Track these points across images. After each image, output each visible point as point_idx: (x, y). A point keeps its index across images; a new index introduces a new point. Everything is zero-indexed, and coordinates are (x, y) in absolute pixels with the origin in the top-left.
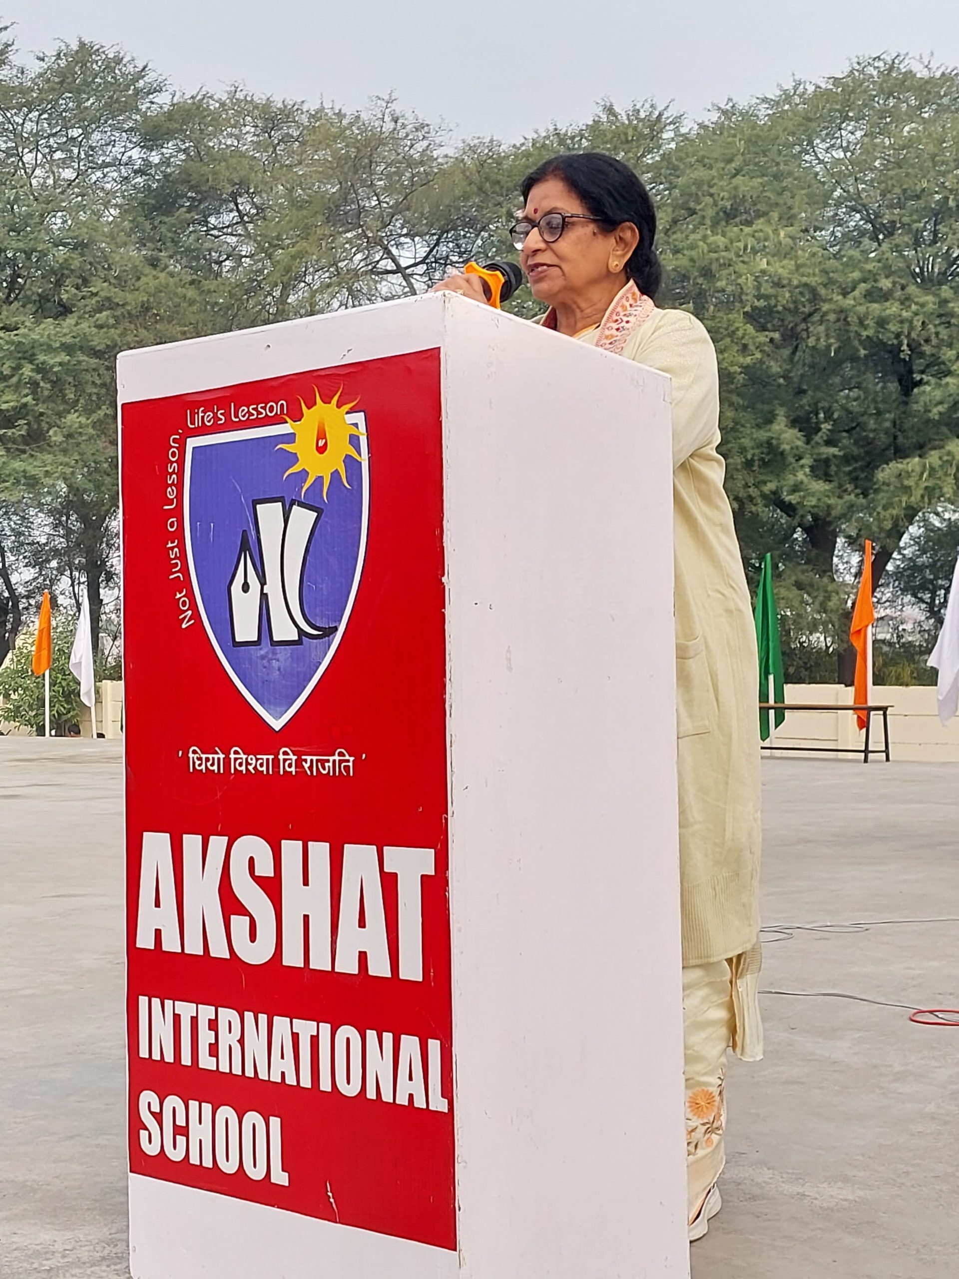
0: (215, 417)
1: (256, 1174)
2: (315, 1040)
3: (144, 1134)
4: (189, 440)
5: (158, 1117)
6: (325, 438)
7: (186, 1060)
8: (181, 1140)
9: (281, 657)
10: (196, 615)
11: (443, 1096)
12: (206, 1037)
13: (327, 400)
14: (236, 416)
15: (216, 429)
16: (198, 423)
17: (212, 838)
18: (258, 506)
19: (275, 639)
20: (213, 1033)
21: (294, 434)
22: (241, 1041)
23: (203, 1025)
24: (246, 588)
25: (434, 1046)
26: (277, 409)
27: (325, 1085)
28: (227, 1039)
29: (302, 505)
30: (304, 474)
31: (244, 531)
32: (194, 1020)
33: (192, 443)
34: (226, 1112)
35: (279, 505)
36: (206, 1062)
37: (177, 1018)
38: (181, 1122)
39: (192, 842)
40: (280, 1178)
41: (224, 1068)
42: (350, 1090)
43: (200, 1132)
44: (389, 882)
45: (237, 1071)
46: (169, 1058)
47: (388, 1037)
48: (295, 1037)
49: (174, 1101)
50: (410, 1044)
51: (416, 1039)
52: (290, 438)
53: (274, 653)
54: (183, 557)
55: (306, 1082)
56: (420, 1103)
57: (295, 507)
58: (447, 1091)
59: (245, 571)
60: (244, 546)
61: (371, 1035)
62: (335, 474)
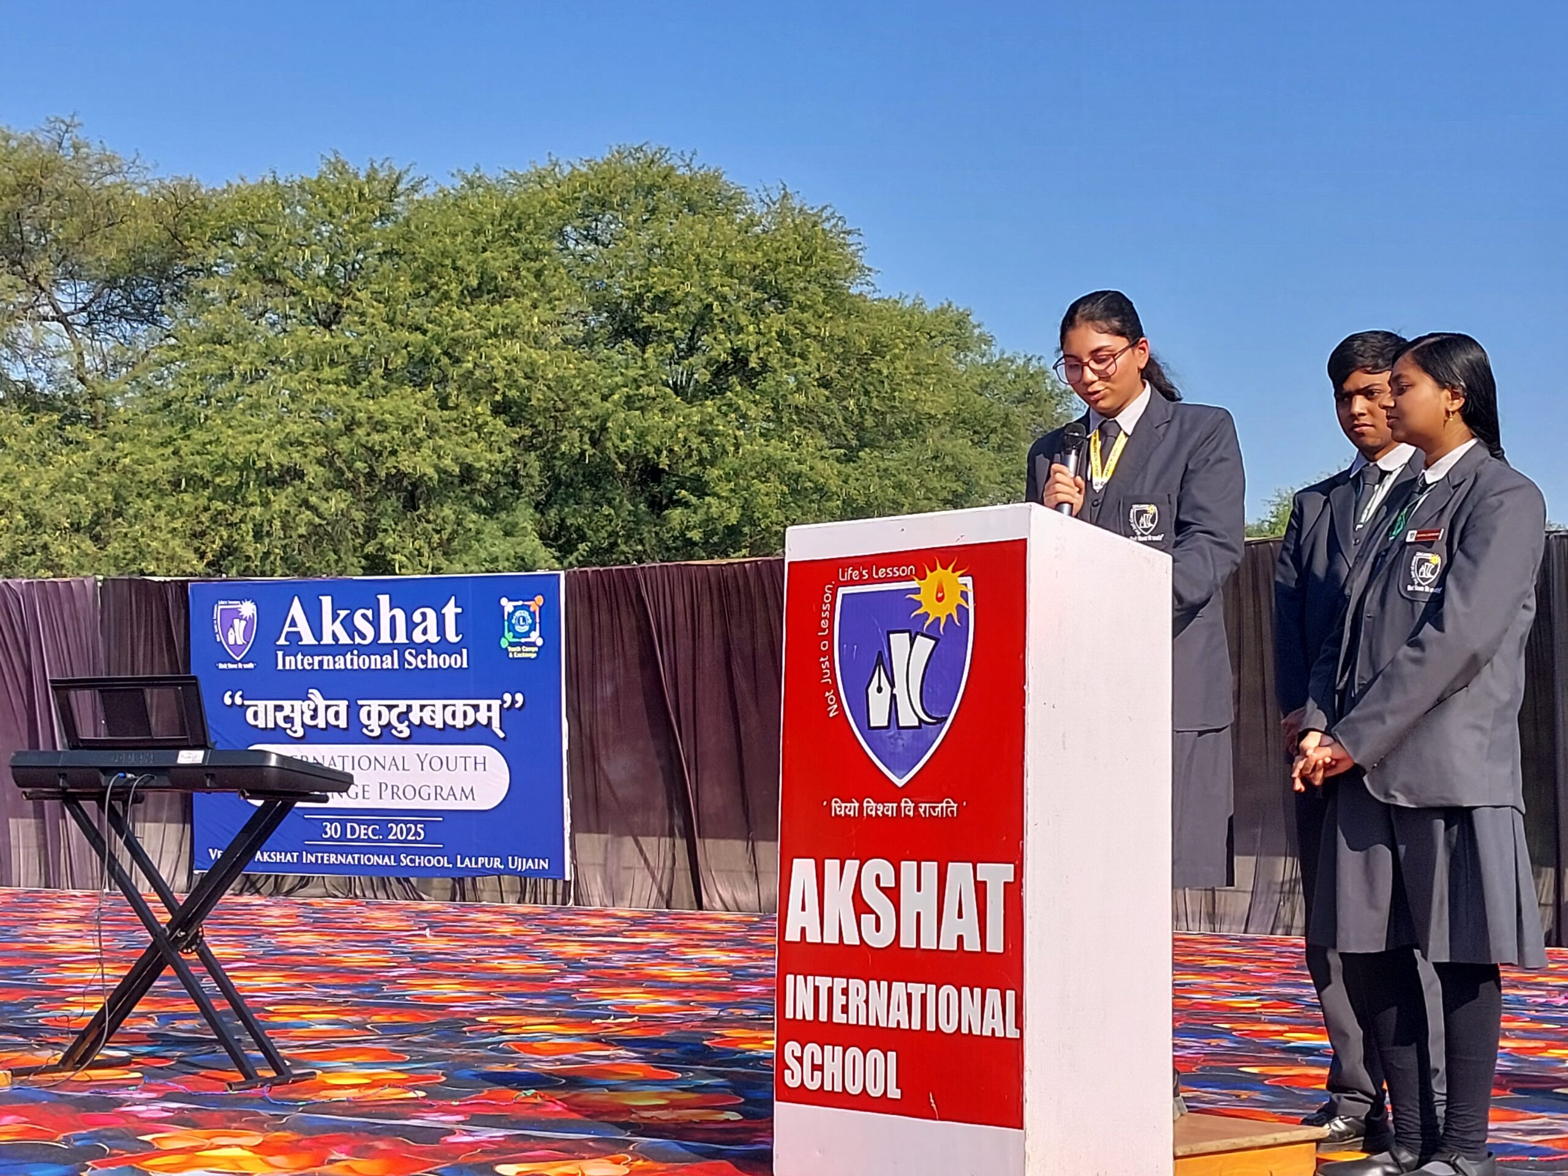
0: (861, 575)
1: (875, 1092)
2: (924, 997)
3: (787, 1073)
4: (840, 589)
5: (800, 1060)
6: (942, 591)
7: (823, 1017)
8: (817, 1074)
9: (905, 737)
10: (840, 708)
11: (1016, 1027)
12: (839, 1000)
13: (945, 568)
14: (877, 574)
15: (861, 582)
16: (847, 577)
17: (848, 862)
18: (891, 636)
19: (901, 724)
20: (844, 998)
21: (919, 589)
22: (867, 1002)
23: (837, 993)
24: (880, 690)
25: (1010, 995)
26: (908, 571)
27: (931, 1027)
28: (856, 1001)
29: (923, 635)
30: (926, 615)
31: (880, 653)
32: (830, 990)
33: (842, 591)
34: (854, 1052)
35: (907, 635)
36: (839, 1018)
37: (816, 989)
38: (818, 1061)
39: (831, 866)
40: (895, 1093)
41: (852, 1021)
42: (949, 1028)
43: (832, 1067)
44: (981, 888)
45: (862, 1022)
46: (810, 1017)
47: (977, 991)
48: (909, 996)
49: (812, 1047)
50: (993, 995)
51: (998, 991)
52: (917, 591)
53: (899, 734)
54: (832, 668)
55: (916, 1025)
56: (999, 1034)
57: (919, 637)
58: (1019, 1024)
59: (879, 678)
60: (880, 661)
61: (965, 990)
62: (950, 616)
